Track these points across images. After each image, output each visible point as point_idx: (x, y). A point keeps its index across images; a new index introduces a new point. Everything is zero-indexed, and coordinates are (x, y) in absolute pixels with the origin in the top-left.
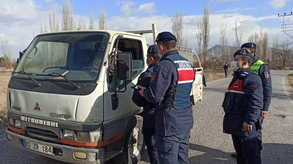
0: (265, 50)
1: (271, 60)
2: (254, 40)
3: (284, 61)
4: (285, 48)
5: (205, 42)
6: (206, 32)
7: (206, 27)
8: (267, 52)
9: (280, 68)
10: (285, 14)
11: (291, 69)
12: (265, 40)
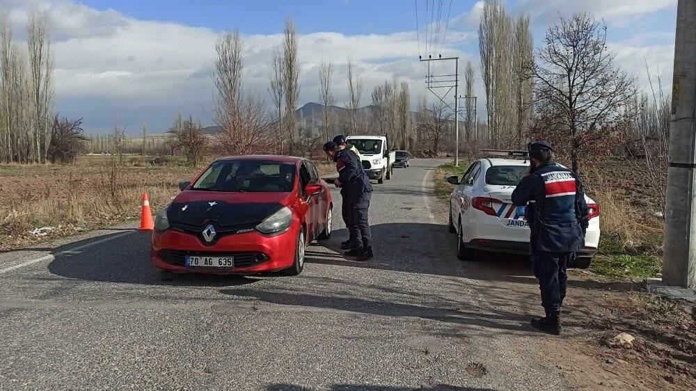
0: (404, 118)
1: (415, 138)
2: (384, 97)
3: (436, 140)
4: (438, 116)
5: (290, 101)
6: (290, 79)
7: (290, 67)
8: (408, 123)
9: (430, 154)
10: (430, 57)
11: (448, 156)
12: (404, 96)
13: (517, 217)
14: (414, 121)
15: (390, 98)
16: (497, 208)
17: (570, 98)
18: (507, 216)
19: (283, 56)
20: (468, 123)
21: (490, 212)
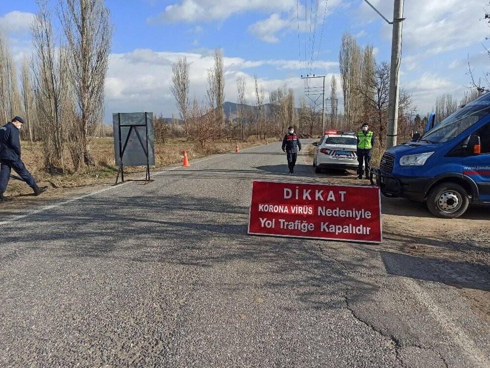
0: (290, 113)
3: (311, 127)
4: (313, 111)
6: (219, 88)
7: (219, 81)
8: (293, 115)
10: (308, 76)
12: (291, 98)
13: (335, 155)
14: (297, 114)
15: (281, 99)
16: (329, 152)
17: (379, 105)
18: (332, 155)
19: (214, 74)
20: (332, 115)
21: (326, 153)
